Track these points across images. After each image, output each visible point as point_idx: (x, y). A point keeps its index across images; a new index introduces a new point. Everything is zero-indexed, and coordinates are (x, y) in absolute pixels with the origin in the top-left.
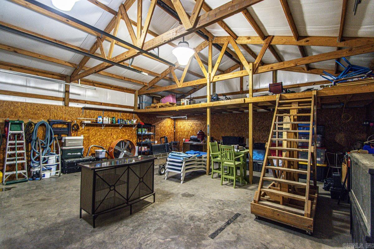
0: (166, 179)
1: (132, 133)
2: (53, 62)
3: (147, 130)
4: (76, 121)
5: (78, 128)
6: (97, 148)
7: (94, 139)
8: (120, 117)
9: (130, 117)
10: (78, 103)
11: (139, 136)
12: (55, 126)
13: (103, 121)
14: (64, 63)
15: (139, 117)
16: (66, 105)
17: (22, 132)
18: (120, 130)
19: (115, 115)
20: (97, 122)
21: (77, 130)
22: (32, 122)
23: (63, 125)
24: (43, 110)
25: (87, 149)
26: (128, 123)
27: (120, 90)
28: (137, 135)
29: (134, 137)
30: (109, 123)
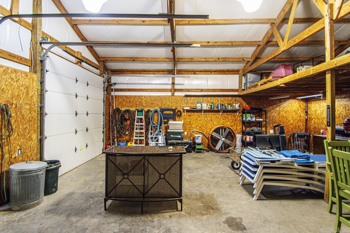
0: (240, 184)
1: (236, 119)
2: (156, 61)
3: (254, 115)
4: (179, 108)
5: (181, 114)
6: (198, 133)
7: (195, 124)
8: (221, 102)
9: (233, 102)
10: (182, 92)
11: (244, 123)
12: (165, 112)
13: (202, 106)
14: (163, 60)
15: (245, 101)
16: (173, 95)
17: (142, 117)
18: (221, 116)
19: (214, 100)
20: (196, 108)
21: (180, 115)
22: (150, 110)
23: (170, 111)
24: (157, 100)
25: (189, 133)
26: (229, 108)
27: (222, 73)
28: (242, 122)
29: (239, 124)
30: (208, 109)
